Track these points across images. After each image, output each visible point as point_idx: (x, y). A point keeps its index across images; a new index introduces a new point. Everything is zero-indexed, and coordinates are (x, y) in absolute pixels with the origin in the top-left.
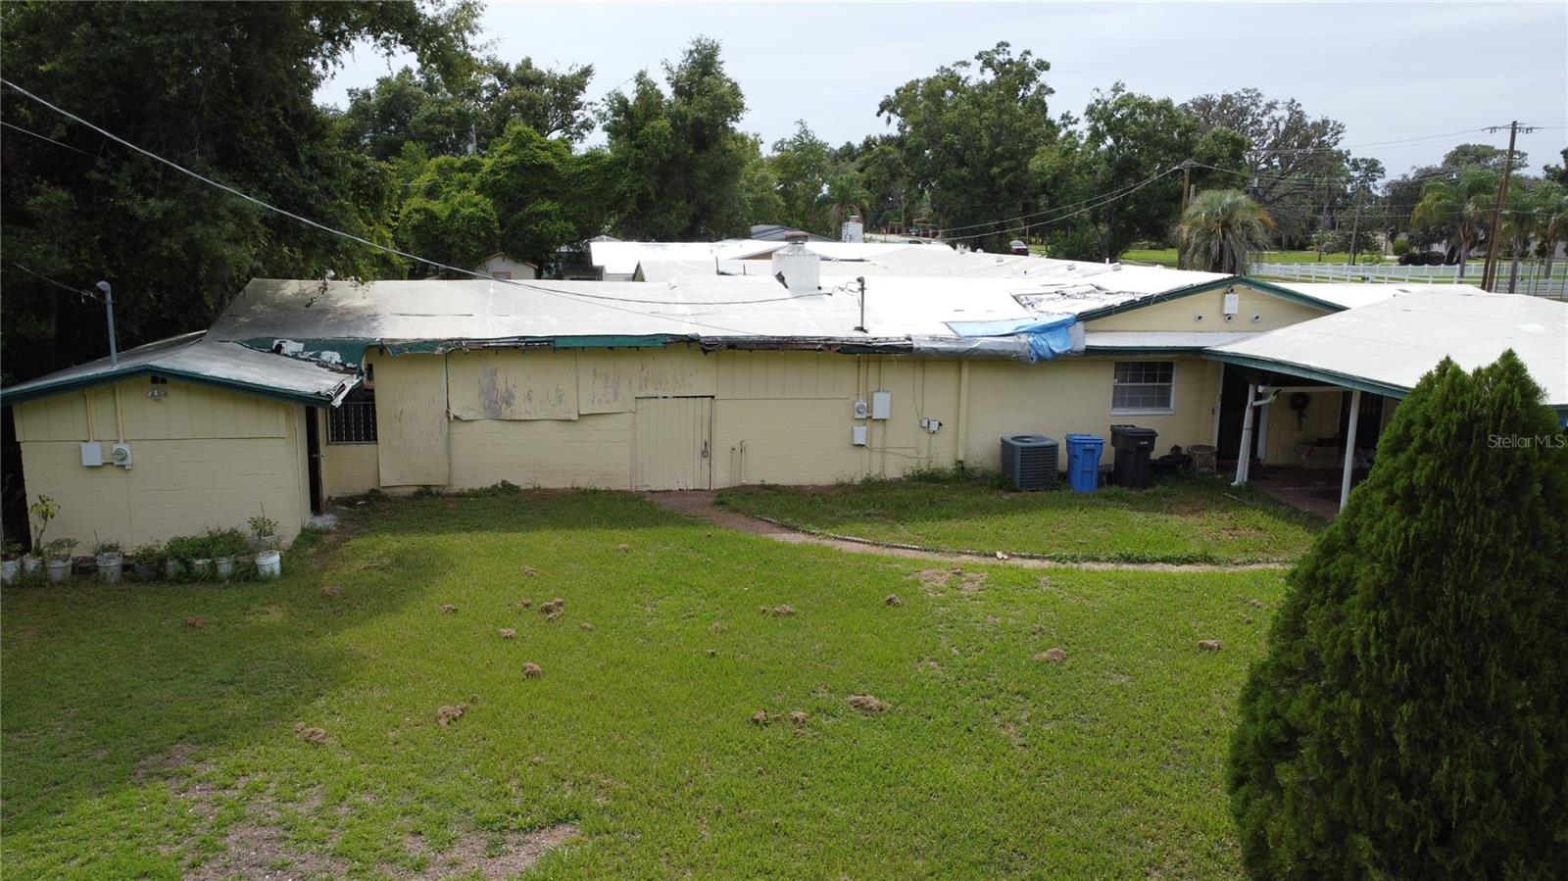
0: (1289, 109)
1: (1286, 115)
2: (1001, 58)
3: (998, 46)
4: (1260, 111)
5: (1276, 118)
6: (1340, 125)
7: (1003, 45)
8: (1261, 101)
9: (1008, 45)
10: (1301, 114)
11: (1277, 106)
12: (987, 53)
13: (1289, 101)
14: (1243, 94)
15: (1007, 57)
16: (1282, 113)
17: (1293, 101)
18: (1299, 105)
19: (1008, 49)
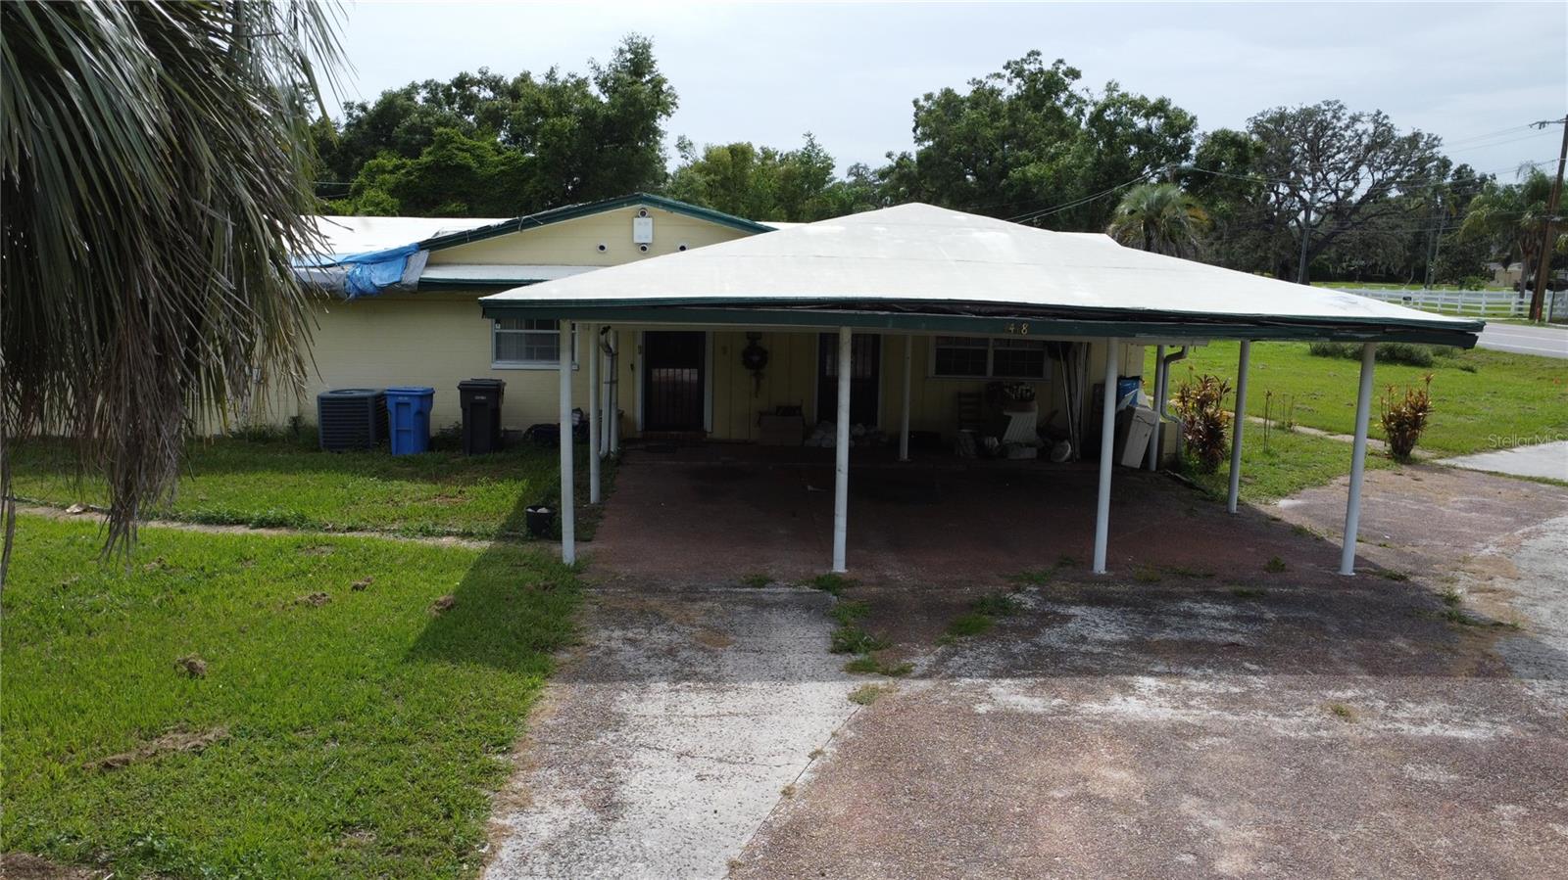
0: (1376, 121)
1: (1371, 128)
2: (1033, 67)
3: (1029, 55)
4: (1342, 124)
5: (1360, 132)
6: (1435, 139)
7: (1035, 53)
8: (1344, 114)
9: (1038, 54)
10: (1390, 129)
11: (1363, 119)
12: (1016, 63)
13: (1374, 113)
14: (1324, 107)
15: (1038, 66)
16: (1367, 126)
17: (1379, 113)
18: (1386, 117)
19: (1039, 58)
